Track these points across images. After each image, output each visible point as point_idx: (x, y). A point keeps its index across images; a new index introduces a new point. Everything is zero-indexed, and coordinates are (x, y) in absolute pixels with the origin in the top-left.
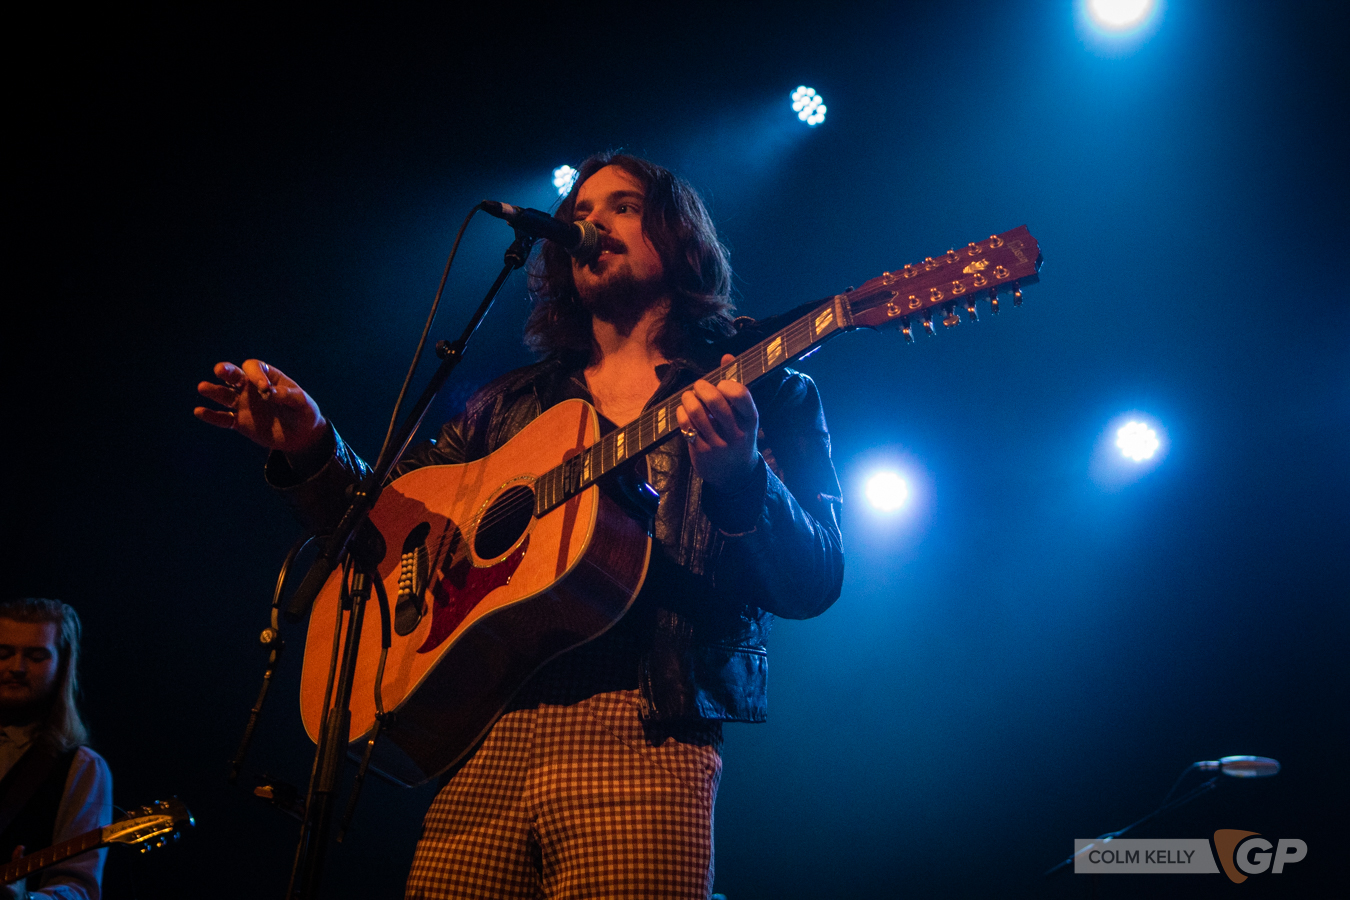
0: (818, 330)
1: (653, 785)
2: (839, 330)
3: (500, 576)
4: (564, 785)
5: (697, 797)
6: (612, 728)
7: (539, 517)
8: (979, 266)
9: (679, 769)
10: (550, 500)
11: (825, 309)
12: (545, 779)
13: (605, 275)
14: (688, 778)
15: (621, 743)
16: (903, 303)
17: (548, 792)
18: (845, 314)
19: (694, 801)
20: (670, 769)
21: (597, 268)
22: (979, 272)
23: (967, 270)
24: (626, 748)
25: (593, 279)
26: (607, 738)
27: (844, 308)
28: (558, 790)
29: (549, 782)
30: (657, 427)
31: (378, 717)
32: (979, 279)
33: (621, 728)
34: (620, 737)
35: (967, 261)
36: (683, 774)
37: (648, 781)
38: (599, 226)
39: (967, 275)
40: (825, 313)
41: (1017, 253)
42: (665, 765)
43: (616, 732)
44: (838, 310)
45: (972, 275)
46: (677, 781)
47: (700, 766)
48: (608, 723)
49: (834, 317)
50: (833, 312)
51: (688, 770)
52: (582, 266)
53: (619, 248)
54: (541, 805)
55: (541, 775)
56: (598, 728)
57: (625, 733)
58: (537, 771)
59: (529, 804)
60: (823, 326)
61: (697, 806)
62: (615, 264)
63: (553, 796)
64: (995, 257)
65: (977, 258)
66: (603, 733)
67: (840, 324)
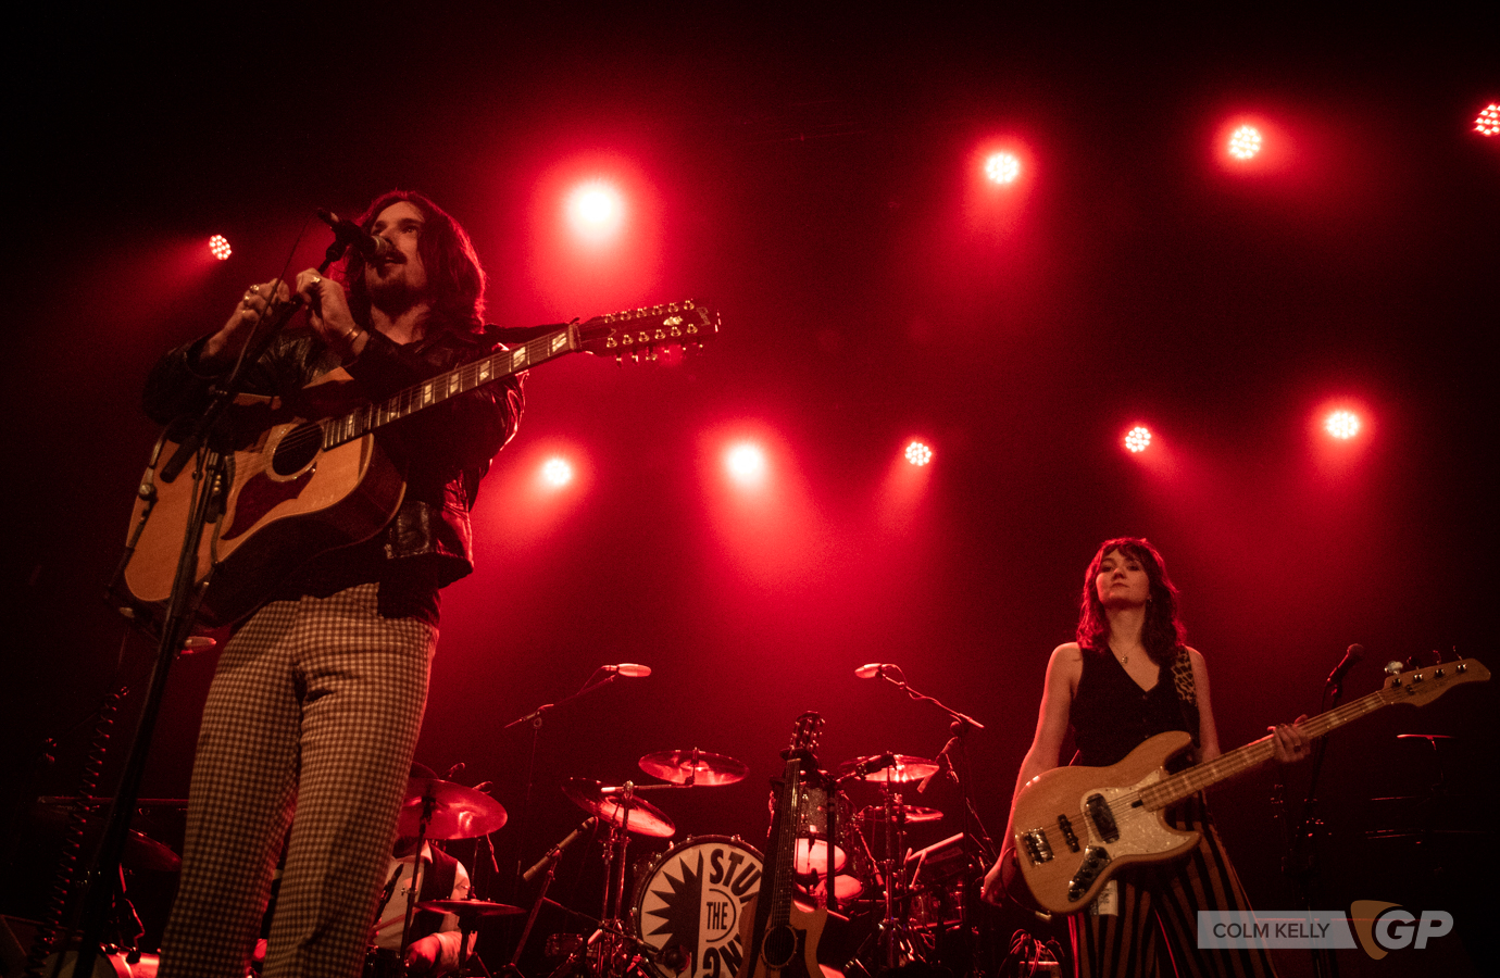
0: (554, 349)
1: (395, 641)
2: (570, 351)
3: (293, 491)
4: (321, 638)
5: (419, 651)
6: (358, 600)
7: (326, 450)
8: (676, 321)
9: (407, 631)
10: (335, 440)
11: (560, 333)
12: (307, 634)
13: (388, 278)
14: (413, 638)
15: (365, 611)
16: (619, 339)
17: (309, 644)
18: (576, 340)
19: (417, 654)
20: (400, 630)
21: (383, 273)
22: (675, 325)
23: (666, 323)
24: (369, 615)
25: (379, 281)
26: (355, 607)
27: (575, 335)
28: (316, 642)
29: (310, 637)
30: (424, 399)
31: (213, 565)
32: (675, 331)
33: (365, 601)
34: (364, 607)
35: (667, 316)
36: (410, 634)
37: (391, 638)
38: (387, 240)
39: (667, 326)
40: (560, 336)
41: (703, 316)
42: (397, 627)
43: (362, 603)
44: (571, 333)
45: (671, 327)
46: (406, 639)
47: (422, 630)
48: (356, 596)
49: (568, 340)
50: (567, 336)
51: (413, 632)
52: (372, 267)
53: (400, 258)
54: (303, 653)
55: (304, 632)
56: (349, 600)
57: (368, 604)
58: (301, 629)
59: (294, 652)
60: (559, 345)
61: (419, 658)
62: (397, 271)
63: (312, 646)
64: (688, 317)
65: (675, 315)
66: (352, 604)
67: (572, 347)
